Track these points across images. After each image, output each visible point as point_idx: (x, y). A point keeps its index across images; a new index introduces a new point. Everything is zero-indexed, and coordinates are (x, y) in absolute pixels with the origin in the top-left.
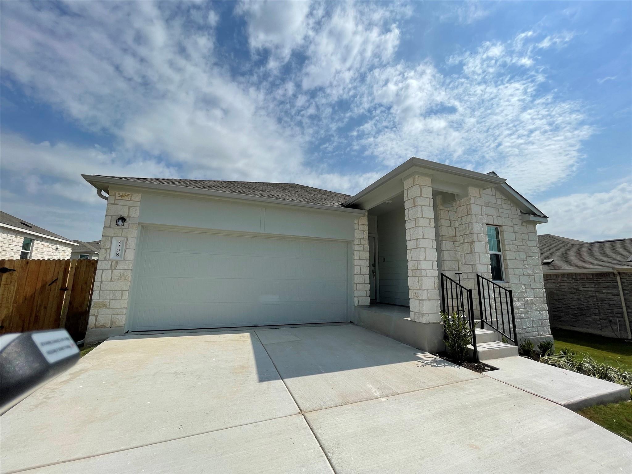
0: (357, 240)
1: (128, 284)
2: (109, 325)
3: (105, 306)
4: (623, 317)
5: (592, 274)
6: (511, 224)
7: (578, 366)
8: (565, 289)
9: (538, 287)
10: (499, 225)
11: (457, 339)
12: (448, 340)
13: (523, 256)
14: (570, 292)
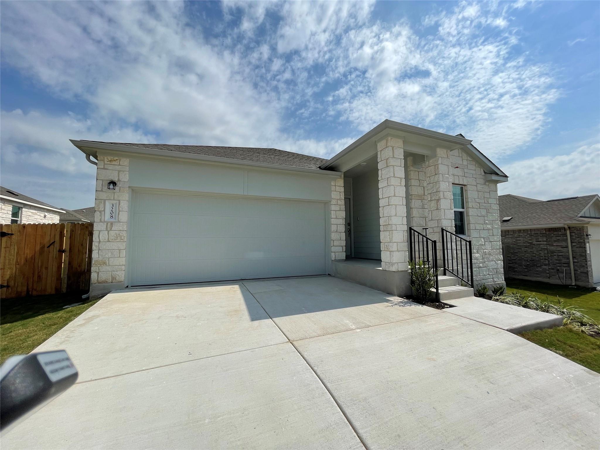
0: (334, 201)
1: (124, 244)
2: (110, 281)
3: (105, 263)
4: (569, 266)
5: (545, 229)
6: (475, 183)
7: (524, 304)
8: (520, 243)
9: (496, 240)
10: (464, 184)
11: (422, 284)
12: (415, 284)
13: (484, 212)
14: (524, 246)
